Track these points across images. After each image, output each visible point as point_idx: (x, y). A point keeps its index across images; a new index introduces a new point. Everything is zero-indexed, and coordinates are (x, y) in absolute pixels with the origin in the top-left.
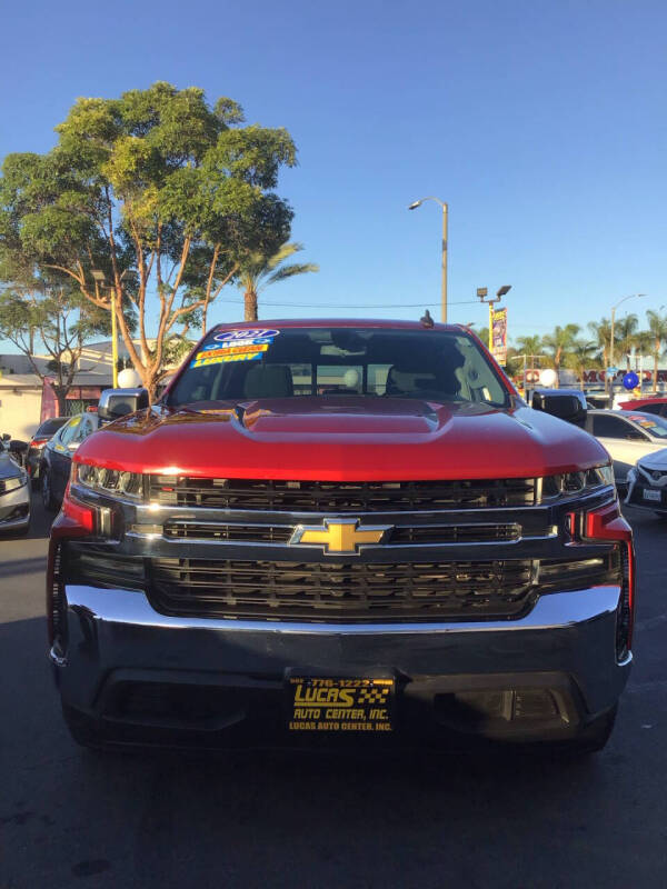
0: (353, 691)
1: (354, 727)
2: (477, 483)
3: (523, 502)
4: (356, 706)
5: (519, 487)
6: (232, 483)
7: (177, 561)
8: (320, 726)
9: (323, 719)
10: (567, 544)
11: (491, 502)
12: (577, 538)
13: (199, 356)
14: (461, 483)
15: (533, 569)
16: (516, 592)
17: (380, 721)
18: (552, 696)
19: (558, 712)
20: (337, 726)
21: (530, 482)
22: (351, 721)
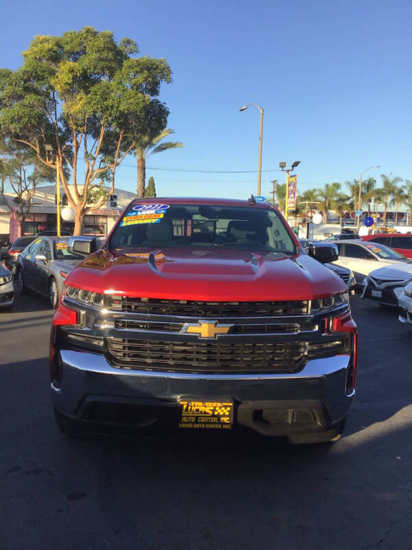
0: (212, 408)
1: (212, 426)
3: (301, 313)
4: (213, 416)
5: (299, 305)
6: (151, 300)
7: (121, 340)
8: (195, 426)
9: (196, 422)
10: (323, 335)
11: (285, 312)
12: (328, 331)
13: (125, 219)
14: (270, 303)
15: (305, 347)
16: (296, 358)
17: (225, 423)
18: (313, 413)
19: (316, 420)
20: (203, 426)
21: (305, 302)
22: (210, 423)
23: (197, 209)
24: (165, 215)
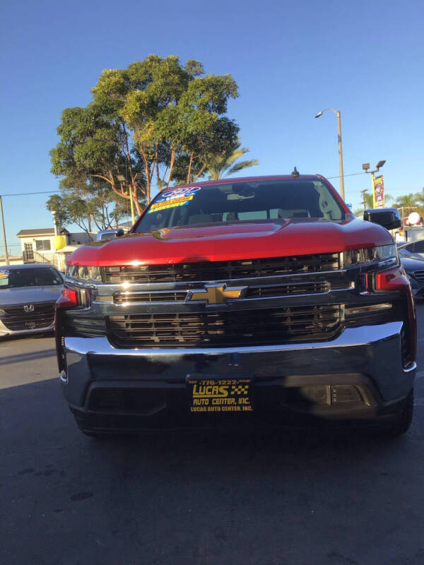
0: (227, 387)
1: (230, 409)
2: (300, 258)
3: (331, 269)
4: (229, 396)
5: (328, 259)
6: (151, 268)
7: (123, 317)
8: (209, 409)
9: (210, 405)
10: (362, 293)
11: (310, 269)
12: (370, 290)
13: (153, 206)
14: (290, 258)
15: (340, 310)
16: (331, 325)
17: (245, 405)
18: (359, 392)
19: (363, 400)
20: (219, 409)
21: (335, 256)
22: (227, 405)
23: (230, 188)
24: (194, 196)
